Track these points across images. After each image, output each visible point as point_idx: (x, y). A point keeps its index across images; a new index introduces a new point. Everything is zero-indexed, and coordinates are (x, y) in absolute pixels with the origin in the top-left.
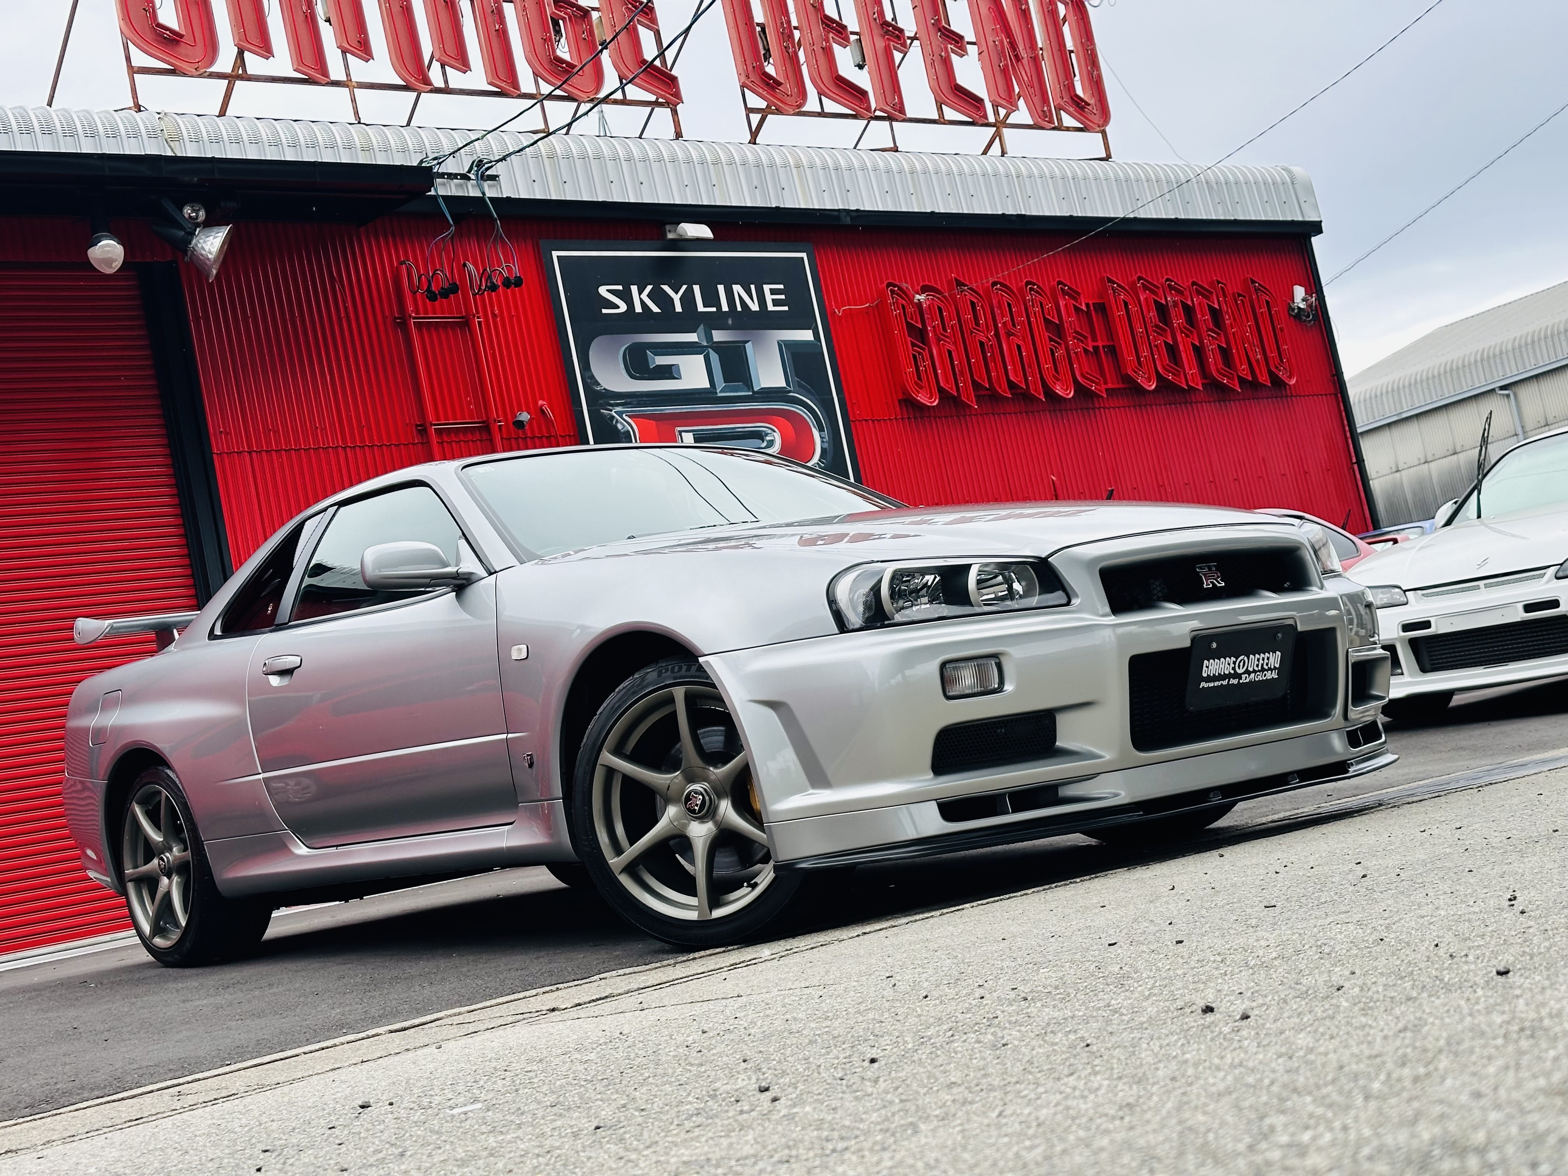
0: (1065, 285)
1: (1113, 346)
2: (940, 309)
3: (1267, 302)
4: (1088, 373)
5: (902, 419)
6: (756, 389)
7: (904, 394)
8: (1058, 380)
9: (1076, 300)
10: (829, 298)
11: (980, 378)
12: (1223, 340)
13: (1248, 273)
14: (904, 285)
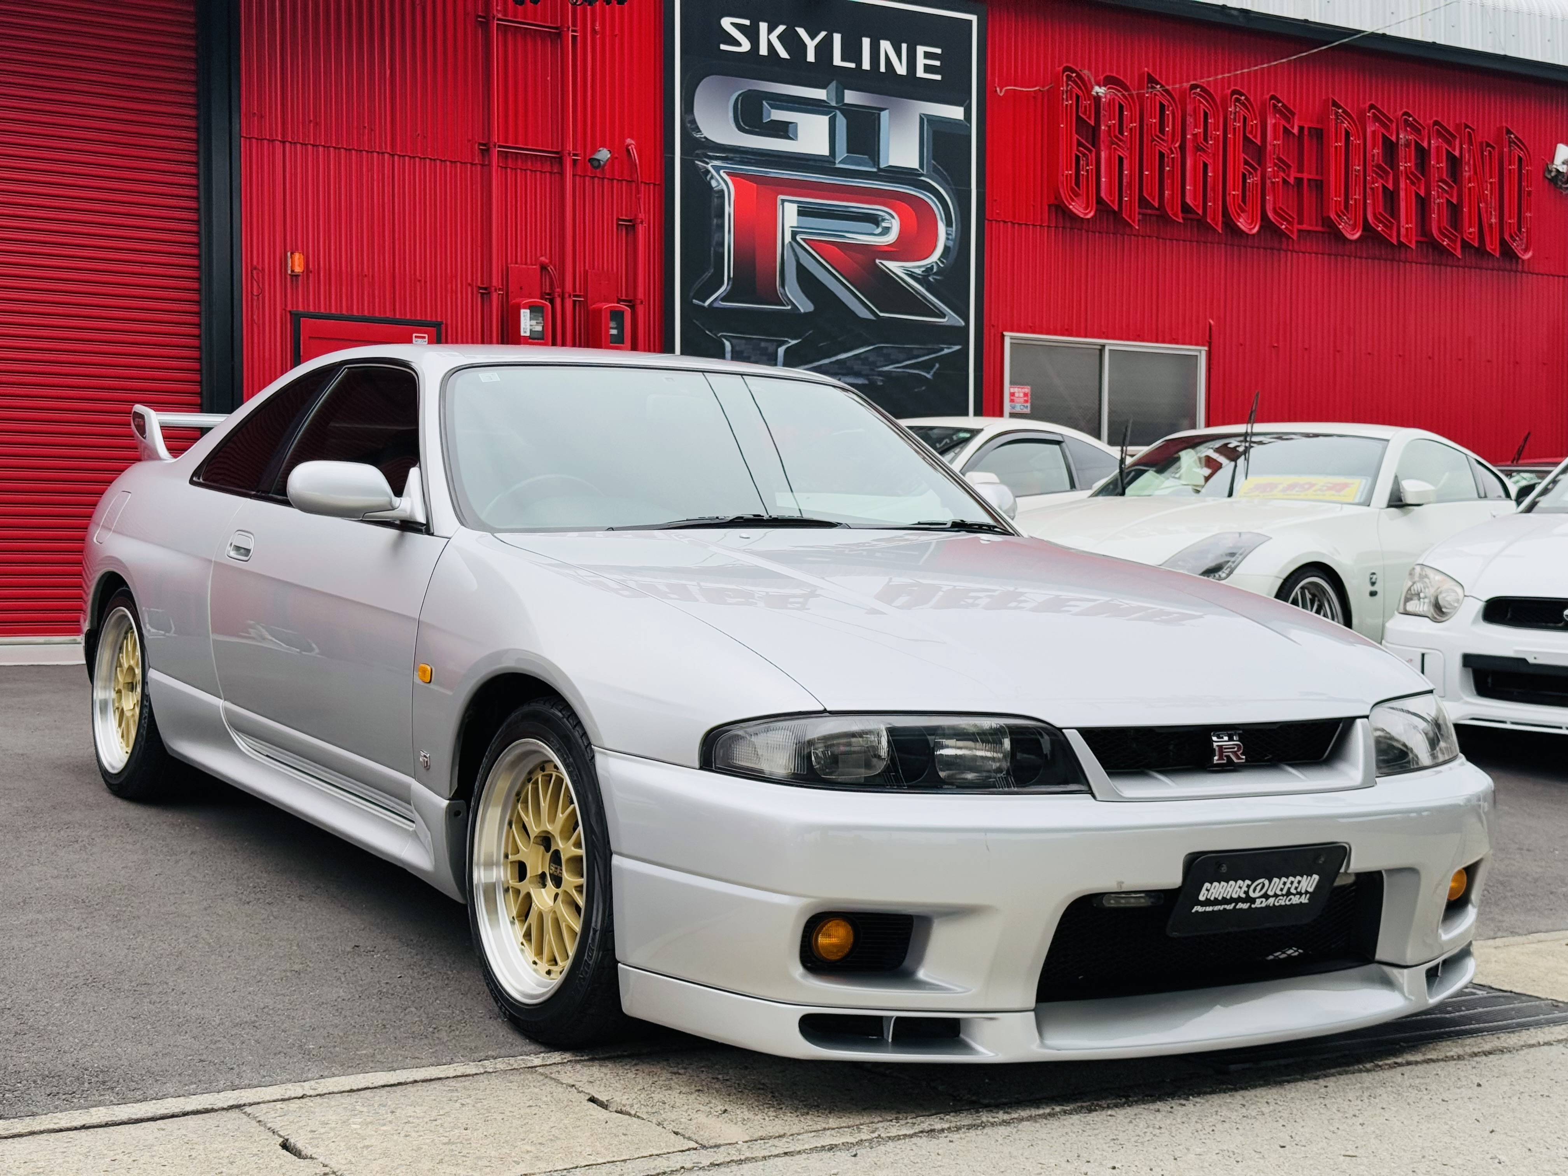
0: (1279, 101)
1: (1321, 181)
2: (1121, 107)
3: (1520, 159)
4: (1280, 208)
5: (1049, 227)
6: (882, 166)
7: (1056, 199)
8: (1243, 211)
9: (1288, 120)
10: (993, 74)
11: (1151, 195)
12: (1455, 195)
13: (1507, 121)
14: (1086, 72)
